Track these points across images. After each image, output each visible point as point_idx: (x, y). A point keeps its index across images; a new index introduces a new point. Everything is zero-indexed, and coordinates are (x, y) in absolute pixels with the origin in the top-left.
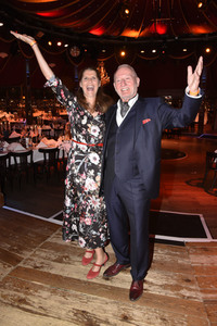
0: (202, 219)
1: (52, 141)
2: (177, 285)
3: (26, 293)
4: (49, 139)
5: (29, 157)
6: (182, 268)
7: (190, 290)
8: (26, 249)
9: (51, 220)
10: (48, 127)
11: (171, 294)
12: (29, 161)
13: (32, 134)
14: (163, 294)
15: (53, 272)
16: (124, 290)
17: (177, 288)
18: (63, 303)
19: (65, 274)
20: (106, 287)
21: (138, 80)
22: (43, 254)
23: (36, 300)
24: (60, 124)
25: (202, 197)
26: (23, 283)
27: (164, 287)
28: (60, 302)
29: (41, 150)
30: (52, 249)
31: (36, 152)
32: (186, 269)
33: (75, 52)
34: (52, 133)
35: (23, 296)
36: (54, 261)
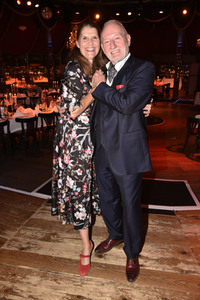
0: (188, 185)
1: (29, 110)
2: (173, 259)
3: (13, 281)
4: (26, 107)
5: (5, 128)
6: (176, 239)
7: (188, 263)
8: (9, 229)
9: (34, 194)
10: (23, 95)
11: (168, 269)
12: (6, 131)
13: (7, 103)
14: (161, 269)
15: (41, 252)
16: (119, 267)
17: (173, 262)
18: (55, 289)
19: (55, 254)
20: (100, 265)
21: (129, 38)
22: (29, 233)
23: (24, 289)
24: (35, 91)
25: (184, 162)
26: (9, 268)
27: (160, 261)
28: (52, 287)
29: (18, 120)
30: (38, 226)
31: (12, 122)
32: (180, 240)
33: (47, 14)
34: (28, 101)
35: (9, 284)
36: (41, 240)
